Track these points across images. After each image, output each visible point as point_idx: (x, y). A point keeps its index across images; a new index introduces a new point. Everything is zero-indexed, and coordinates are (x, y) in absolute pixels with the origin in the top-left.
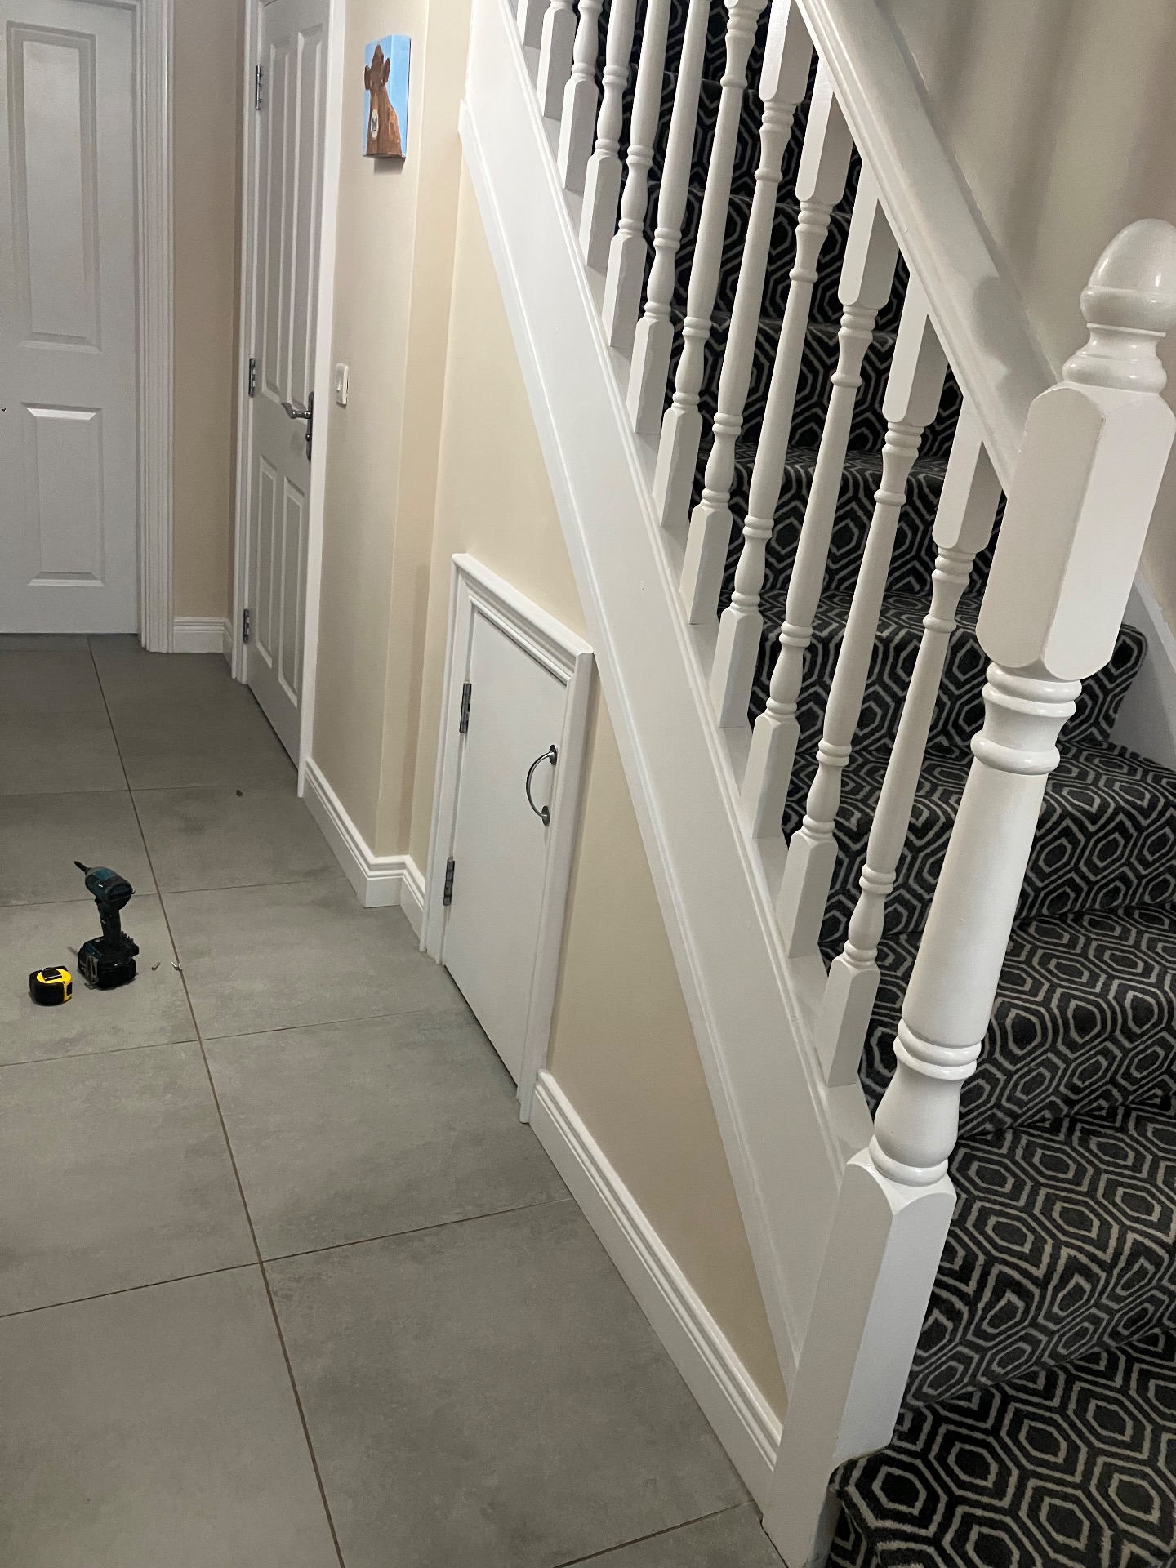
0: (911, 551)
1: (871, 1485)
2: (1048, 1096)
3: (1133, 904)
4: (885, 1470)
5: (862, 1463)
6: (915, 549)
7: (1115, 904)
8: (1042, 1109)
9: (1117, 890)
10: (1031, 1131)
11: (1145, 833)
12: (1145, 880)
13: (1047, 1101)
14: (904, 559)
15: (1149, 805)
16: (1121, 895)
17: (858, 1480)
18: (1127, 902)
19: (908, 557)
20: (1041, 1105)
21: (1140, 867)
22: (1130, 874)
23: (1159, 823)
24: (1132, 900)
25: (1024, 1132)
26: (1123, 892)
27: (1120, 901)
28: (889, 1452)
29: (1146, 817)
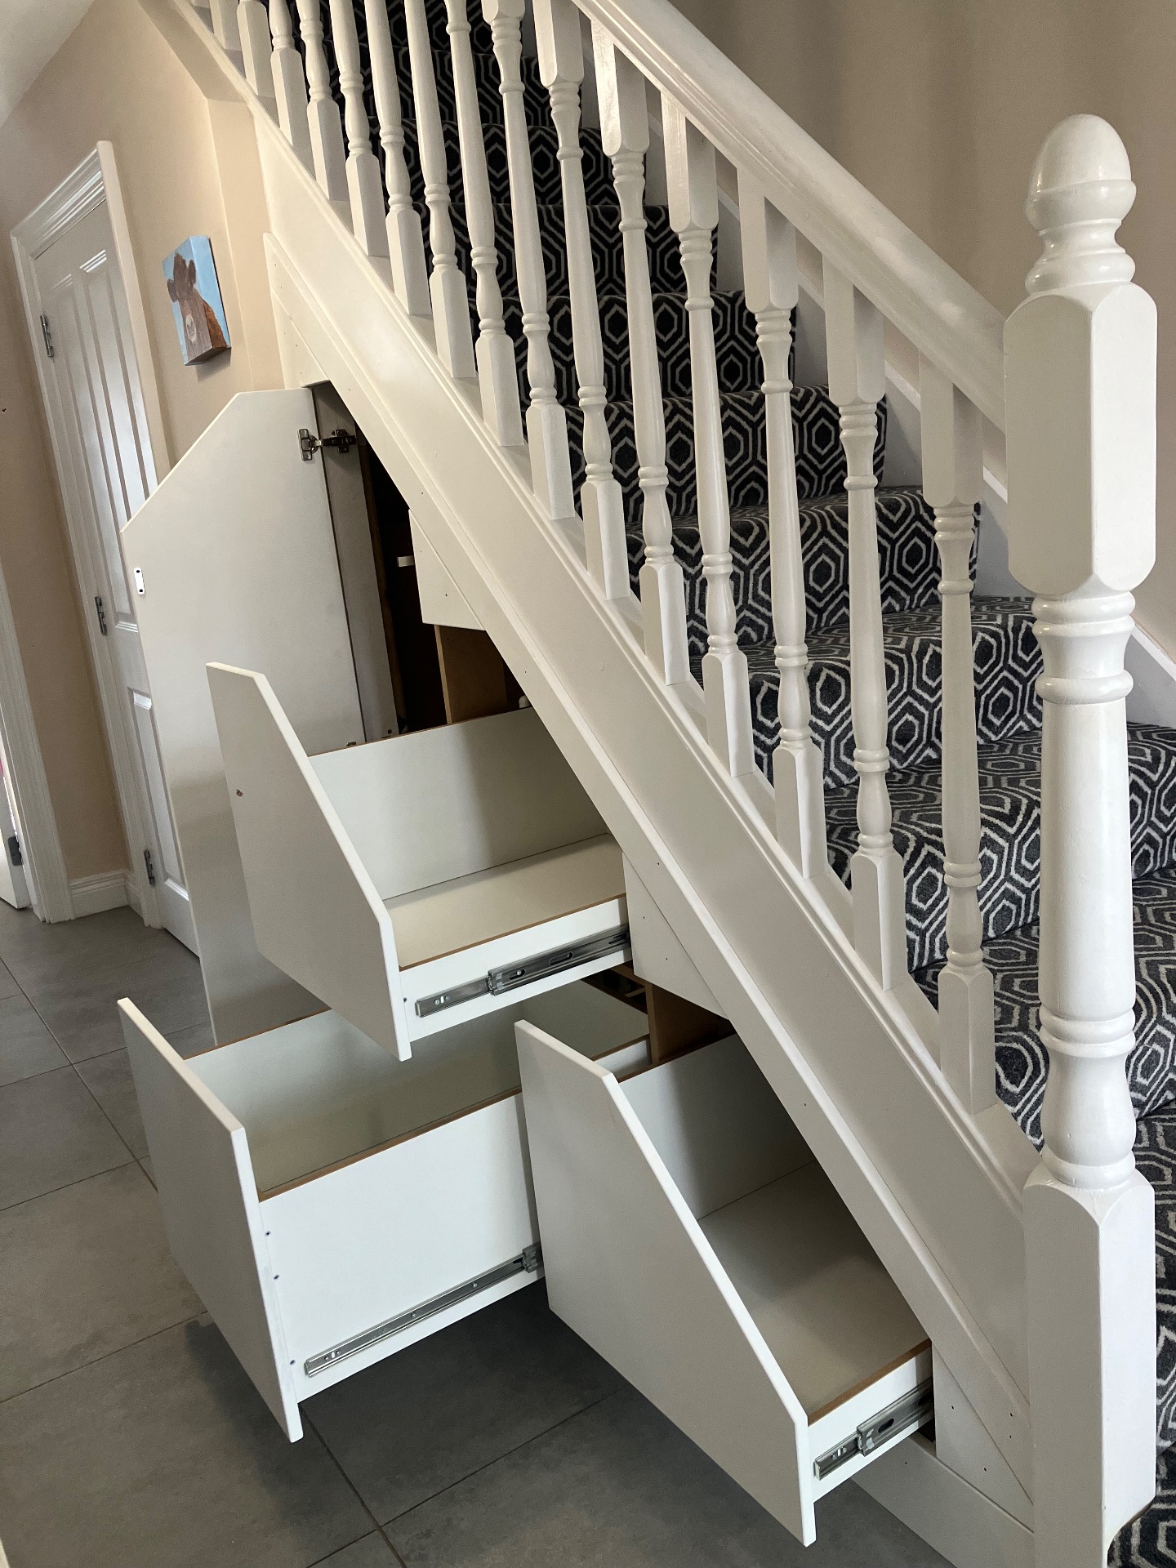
0: (838, 582)
1: (1156, 1547)
2: (1166, 1075)
3: (1164, 865)
4: (1163, 1526)
5: (1136, 1526)
6: (841, 579)
7: (1148, 870)
8: (1163, 1091)
9: (1146, 854)
10: (1162, 1117)
11: (1158, 788)
12: (1169, 837)
13: (1166, 1080)
14: (834, 592)
15: (1153, 759)
16: (1152, 859)
17: (1140, 1546)
18: (1158, 864)
19: (837, 588)
20: (1161, 1087)
21: (1161, 826)
22: (1154, 835)
23: (1167, 775)
24: (1162, 862)
25: (1155, 1120)
26: (1152, 855)
27: (1151, 865)
28: (1158, 1506)
29: (1154, 771)
